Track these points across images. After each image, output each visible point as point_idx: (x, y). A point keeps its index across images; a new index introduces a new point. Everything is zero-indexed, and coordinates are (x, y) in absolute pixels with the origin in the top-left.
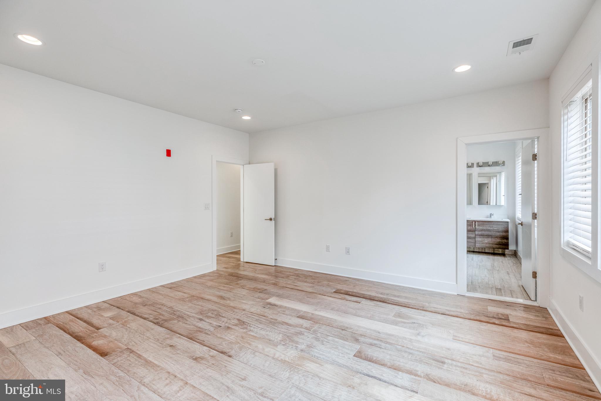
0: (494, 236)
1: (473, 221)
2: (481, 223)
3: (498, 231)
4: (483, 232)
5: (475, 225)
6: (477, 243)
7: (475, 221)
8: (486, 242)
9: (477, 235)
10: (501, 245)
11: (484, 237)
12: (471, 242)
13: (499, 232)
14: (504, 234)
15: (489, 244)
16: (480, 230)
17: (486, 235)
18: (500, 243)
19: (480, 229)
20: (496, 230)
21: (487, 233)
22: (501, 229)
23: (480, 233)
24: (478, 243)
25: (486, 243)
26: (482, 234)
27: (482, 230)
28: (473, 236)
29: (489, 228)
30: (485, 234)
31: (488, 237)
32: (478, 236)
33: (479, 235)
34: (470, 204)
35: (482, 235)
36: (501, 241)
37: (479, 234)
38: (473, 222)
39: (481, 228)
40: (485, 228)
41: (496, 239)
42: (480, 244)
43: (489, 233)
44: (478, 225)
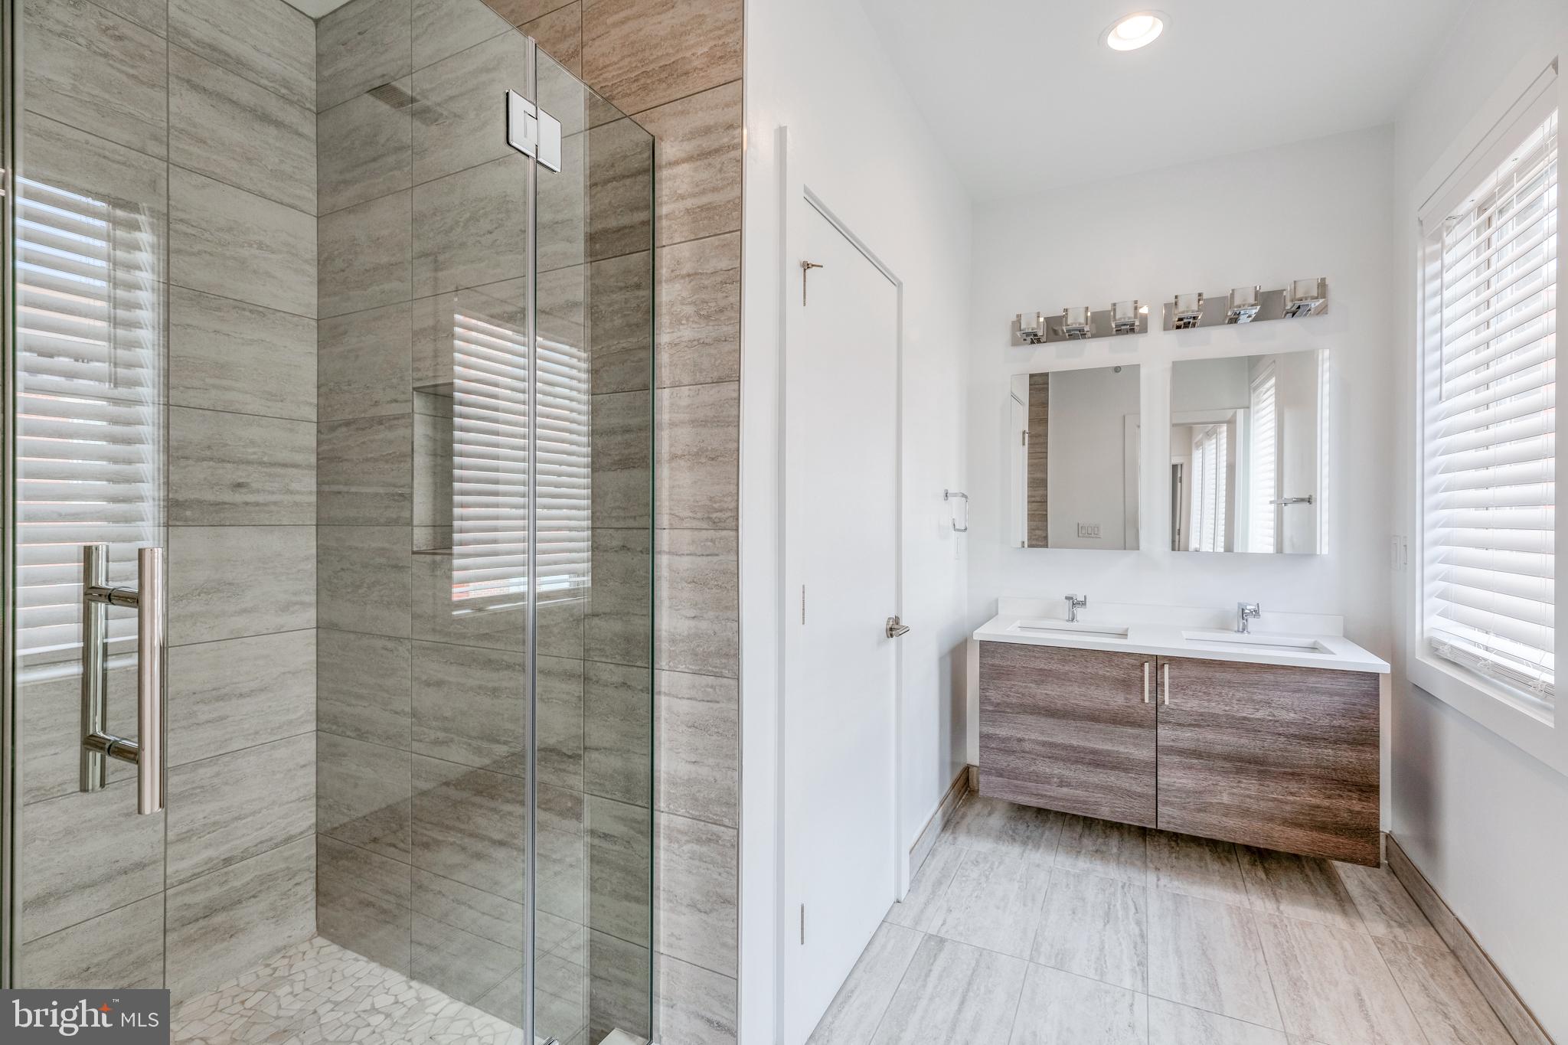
0: (1276, 765)
1: (1140, 659)
2: (1194, 672)
3: (1305, 731)
4: (1210, 735)
5: (1157, 685)
6: (1166, 803)
7: (1158, 662)
8: (1226, 799)
9: (1171, 751)
10: (1322, 828)
11: (1210, 770)
12: (1130, 794)
13: (1310, 739)
14: (1347, 756)
15: (1245, 813)
16: (1189, 720)
17: (1227, 758)
18: (1320, 818)
19: (1189, 714)
20: (1289, 724)
21: (1233, 740)
22: (1325, 722)
23: (1187, 737)
24: (1171, 804)
25: (1227, 807)
26: (1202, 747)
27: (1200, 721)
28: (1146, 754)
29: (1248, 712)
30: (1219, 749)
31: (1239, 771)
32: (1176, 759)
33: (1181, 752)
34: (1125, 549)
35: (1196, 754)
36: (1326, 803)
37: (1180, 745)
38: (1147, 665)
39: (1192, 704)
40: (1217, 708)
41: (1293, 786)
42: (1184, 813)
43: (1243, 741)
44: (1177, 688)
